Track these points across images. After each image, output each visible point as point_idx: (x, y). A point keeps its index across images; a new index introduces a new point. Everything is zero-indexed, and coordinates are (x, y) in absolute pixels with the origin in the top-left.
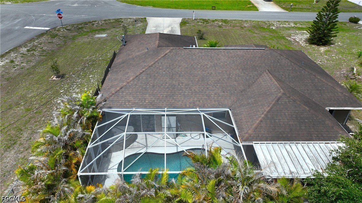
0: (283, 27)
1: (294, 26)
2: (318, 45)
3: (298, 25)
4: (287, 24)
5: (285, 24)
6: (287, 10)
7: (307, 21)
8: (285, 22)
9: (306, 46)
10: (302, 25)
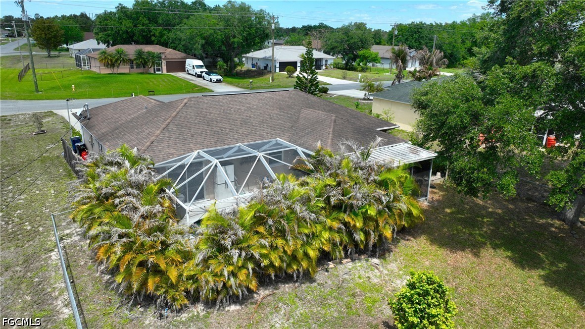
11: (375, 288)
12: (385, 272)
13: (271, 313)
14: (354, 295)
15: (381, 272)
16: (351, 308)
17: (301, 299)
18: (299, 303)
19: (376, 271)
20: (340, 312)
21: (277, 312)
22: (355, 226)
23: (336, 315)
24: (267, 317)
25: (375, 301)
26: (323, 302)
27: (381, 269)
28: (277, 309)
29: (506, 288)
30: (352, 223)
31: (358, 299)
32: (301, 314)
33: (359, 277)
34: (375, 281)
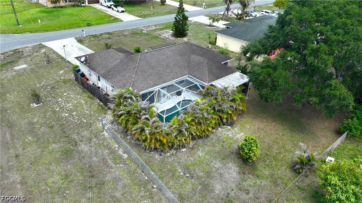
0: (150, 30)
1: (156, 28)
2: (181, 37)
3: (157, 27)
4: (151, 27)
5: (150, 28)
6: (141, 18)
7: (160, 23)
8: (148, 26)
9: (174, 39)
10: (159, 26)
11: (231, 139)
12: (234, 132)
13: (197, 151)
14: (224, 142)
15: (232, 132)
16: (223, 147)
17: (206, 145)
18: (206, 146)
19: (230, 132)
20: (220, 148)
21: (199, 150)
22: (224, 117)
23: (219, 149)
24: (196, 153)
25: (231, 143)
26: (213, 145)
27: (232, 131)
28: (199, 149)
29: (276, 135)
30: (223, 116)
31: (225, 143)
32: (207, 150)
33: (225, 135)
34: (230, 136)
